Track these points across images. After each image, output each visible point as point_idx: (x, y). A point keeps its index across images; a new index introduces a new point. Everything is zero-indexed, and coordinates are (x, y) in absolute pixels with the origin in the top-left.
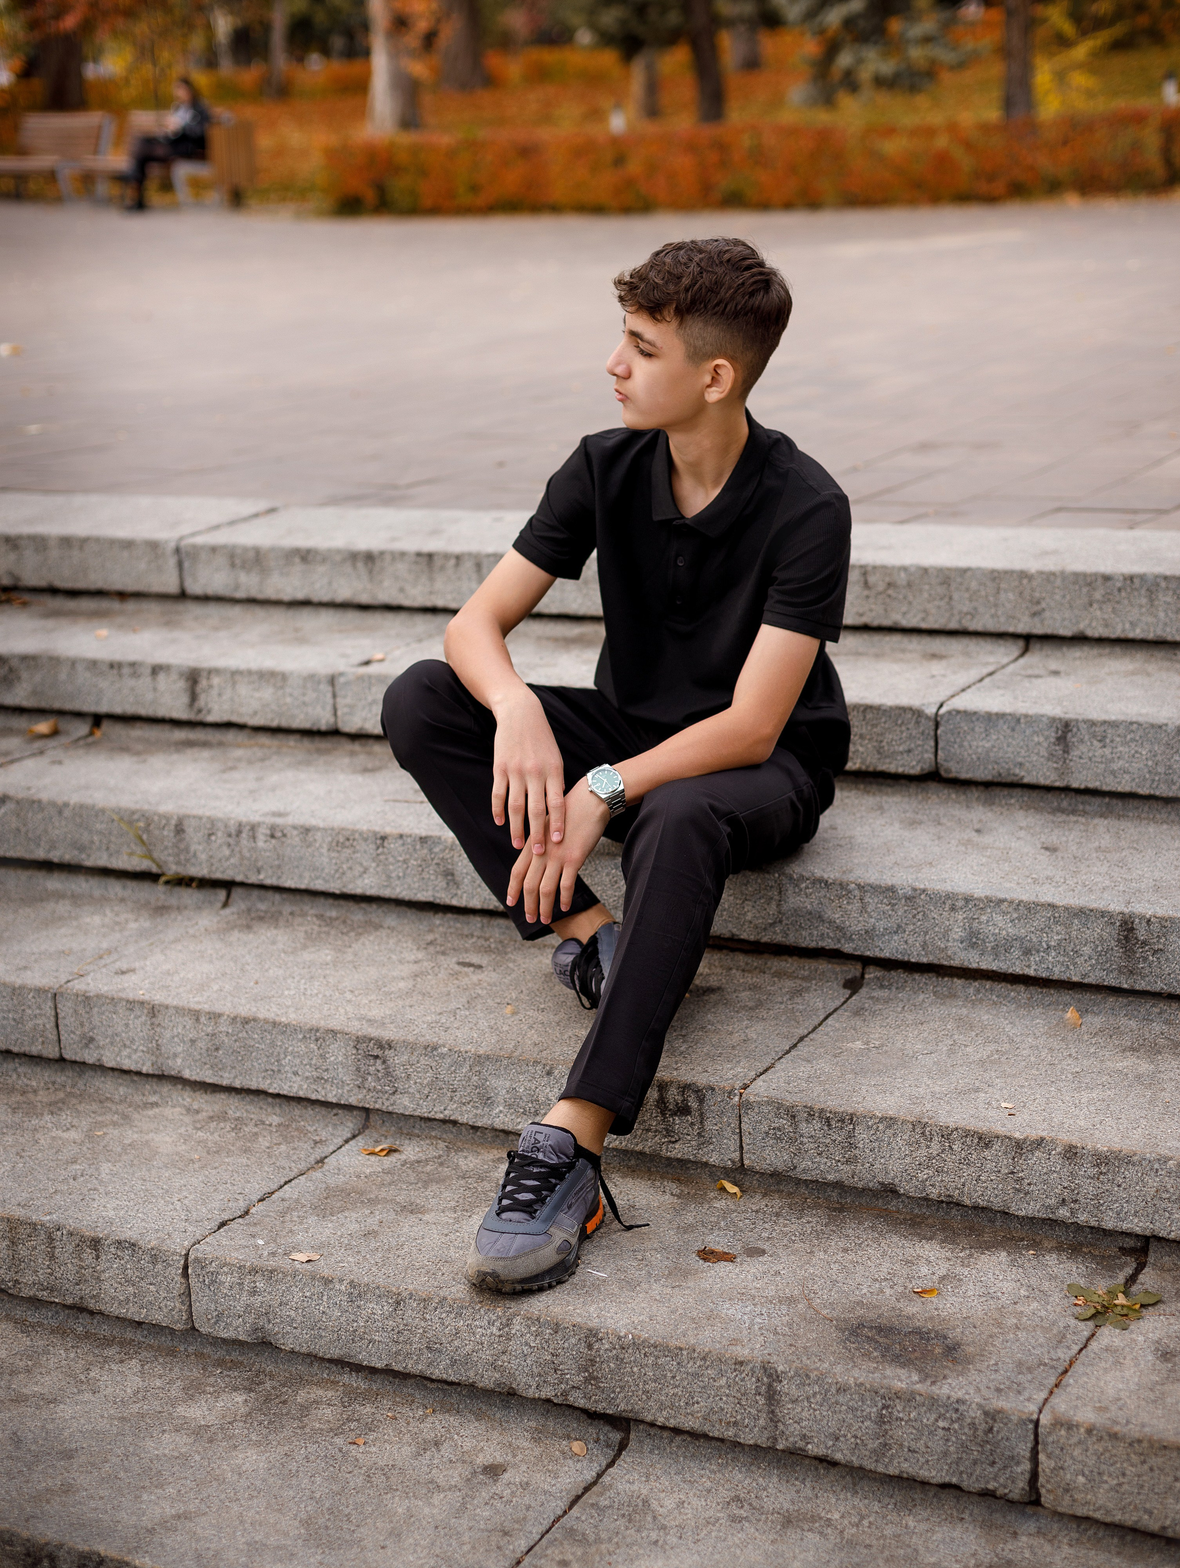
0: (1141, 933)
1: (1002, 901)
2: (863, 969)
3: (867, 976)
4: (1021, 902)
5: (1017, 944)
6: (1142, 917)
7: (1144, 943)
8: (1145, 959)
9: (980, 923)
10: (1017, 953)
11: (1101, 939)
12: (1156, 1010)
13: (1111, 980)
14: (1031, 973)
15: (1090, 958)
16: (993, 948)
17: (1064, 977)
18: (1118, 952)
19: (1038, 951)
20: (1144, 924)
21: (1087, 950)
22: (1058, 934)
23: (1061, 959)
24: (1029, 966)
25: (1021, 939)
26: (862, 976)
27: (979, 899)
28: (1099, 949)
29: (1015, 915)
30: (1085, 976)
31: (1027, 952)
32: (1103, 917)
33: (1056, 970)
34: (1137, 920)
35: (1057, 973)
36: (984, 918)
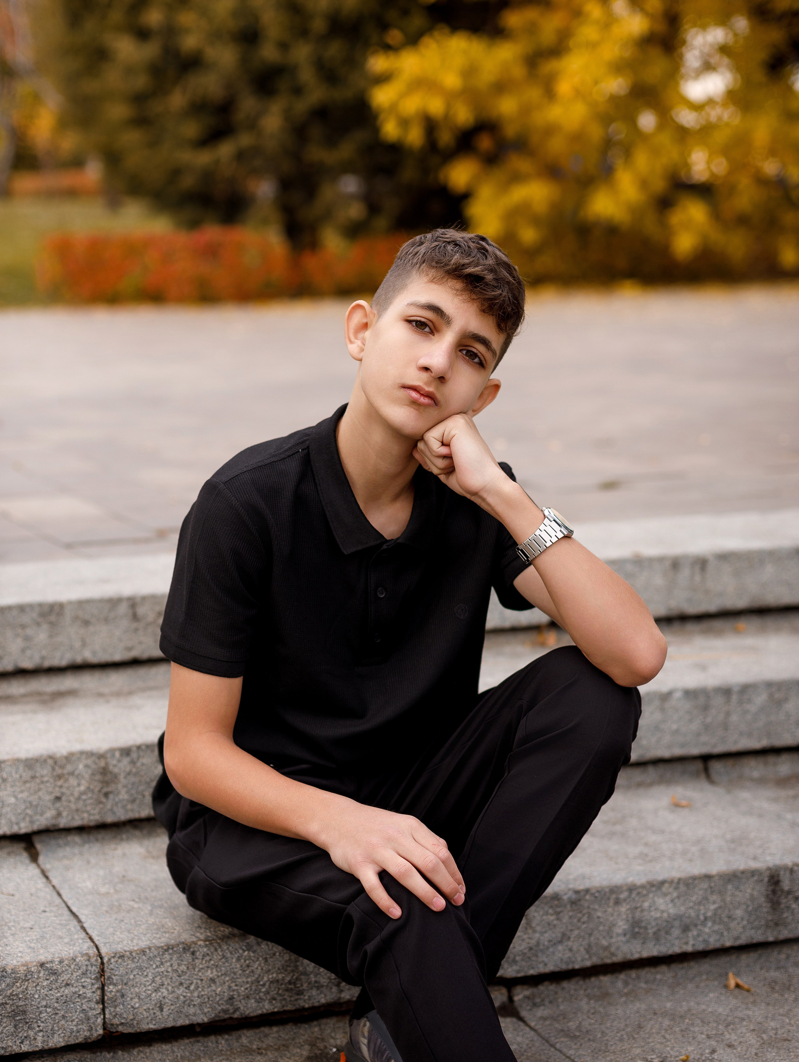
0: (786, 885)
1: (663, 883)
2: (509, 991)
3: (516, 998)
4: (680, 880)
5: (677, 923)
6: (785, 868)
7: (789, 892)
8: (788, 908)
9: (642, 911)
10: (676, 932)
11: (752, 898)
12: (783, 956)
13: (759, 937)
14: (689, 949)
15: (742, 919)
16: (655, 933)
17: (718, 945)
18: (766, 908)
19: (696, 925)
20: (788, 874)
21: (739, 913)
22: (714, 903)
23: (716, 927)
24: (687, 943)
25: (679, 917)
26: (511, 999)
27: (643, 887)
28: (750, 908)
29: (675, 894)
30: (737, 938)
31: (686, 929)
32: (753, 876)
33: (712, 940)
34: (782, 873)
35: (714, 943)
36: (646, 905)
